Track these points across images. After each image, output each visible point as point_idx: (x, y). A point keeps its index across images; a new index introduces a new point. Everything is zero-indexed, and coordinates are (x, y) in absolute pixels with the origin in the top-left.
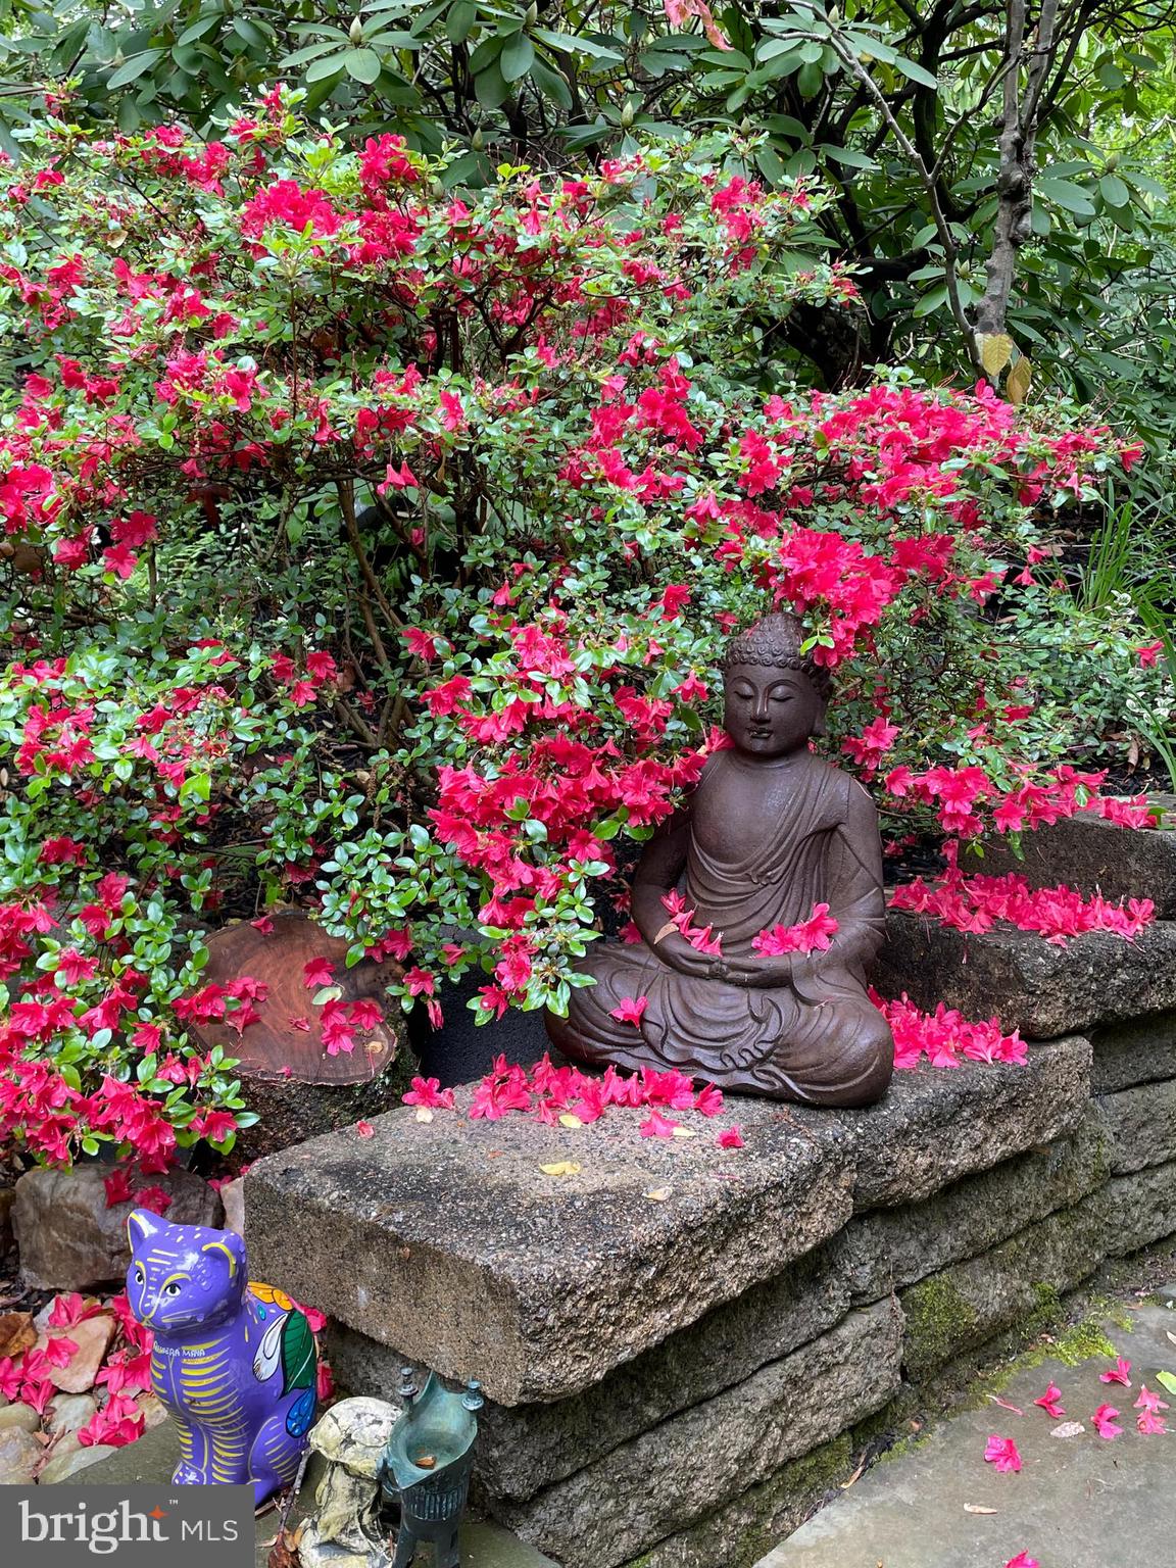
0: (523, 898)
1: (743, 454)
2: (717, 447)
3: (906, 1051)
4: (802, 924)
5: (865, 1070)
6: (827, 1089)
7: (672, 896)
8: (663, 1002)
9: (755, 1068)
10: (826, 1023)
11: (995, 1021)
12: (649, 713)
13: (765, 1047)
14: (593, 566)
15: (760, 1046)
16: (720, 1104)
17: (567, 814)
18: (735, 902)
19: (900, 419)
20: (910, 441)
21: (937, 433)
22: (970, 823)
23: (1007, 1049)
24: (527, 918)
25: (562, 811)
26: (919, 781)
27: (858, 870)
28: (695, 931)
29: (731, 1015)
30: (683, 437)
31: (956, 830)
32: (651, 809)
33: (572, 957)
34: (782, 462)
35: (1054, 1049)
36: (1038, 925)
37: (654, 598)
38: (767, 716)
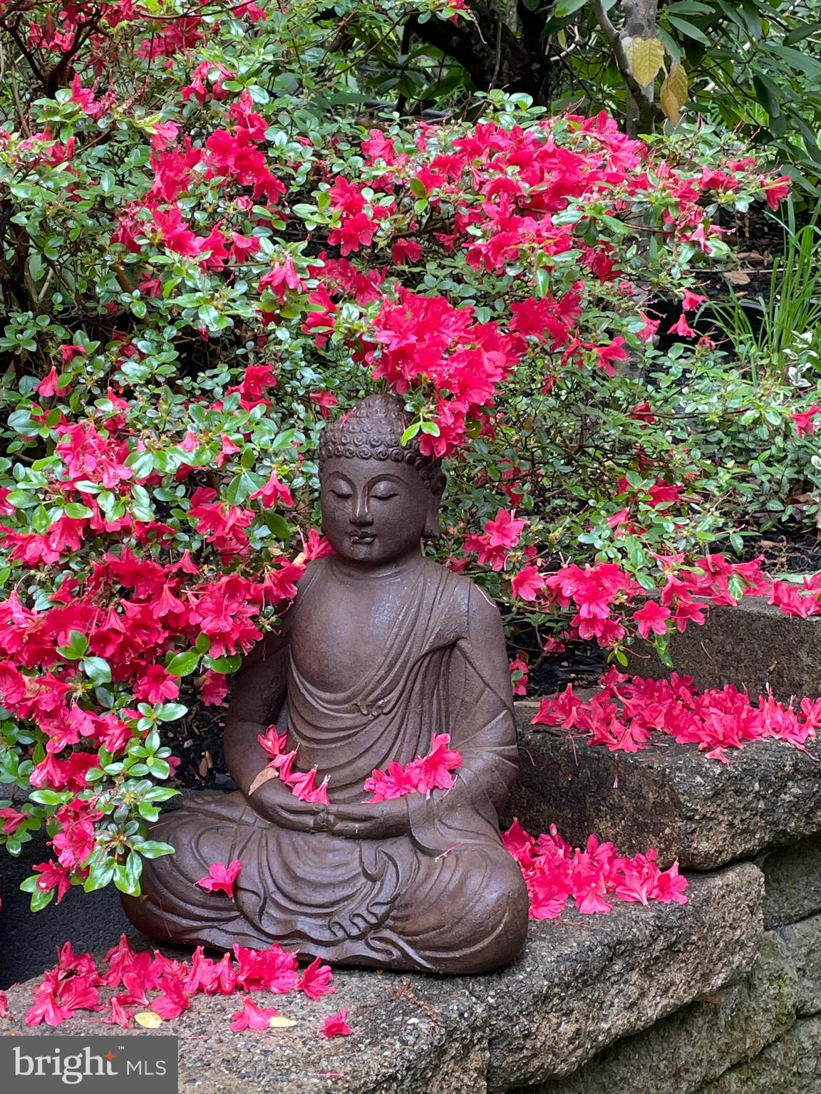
0: (85, 754)
1: (334, 204)
2: (304, 195)
3: (549, 897)
4: (420, 761)
5: (494, 928)
6: (451, 955)
7: (271, 735)
8: (260, 865)
9: (370, 935)
10: (448, 877)
11: (652, 853)
12: (225, 524)
13: (380, 910)
14: (160, 344)
15: (374, 910)
16: (328, 982)
17: (135, 647)
18: (343, 738)
19: (511, 162)
20: (519, 189)
21: (551, 177)
22: (609, 628)
23: (664, 885)
24: (89, 777)
25: (128, 643)
26: (552, 580)
27: (482, 692)
28: (298, 775)
29: (341, 874)
30: (261, 187)
31: (595, 637)
32: (235, 636)
33: (144, 822)
34: (379, 213)
35: (718, 881)
36: (698, 737)
37: (234, 381)
38: (369, 518)
